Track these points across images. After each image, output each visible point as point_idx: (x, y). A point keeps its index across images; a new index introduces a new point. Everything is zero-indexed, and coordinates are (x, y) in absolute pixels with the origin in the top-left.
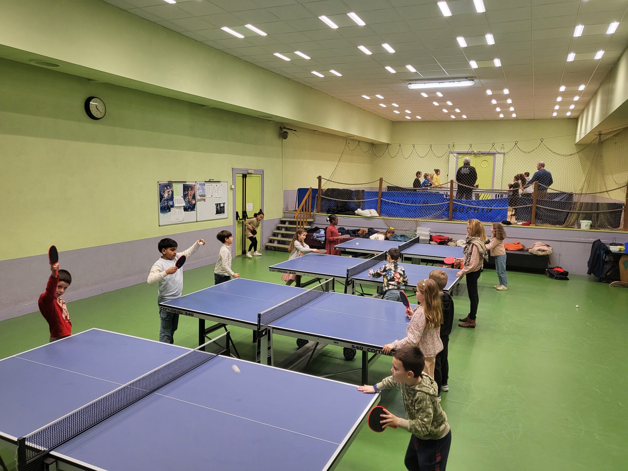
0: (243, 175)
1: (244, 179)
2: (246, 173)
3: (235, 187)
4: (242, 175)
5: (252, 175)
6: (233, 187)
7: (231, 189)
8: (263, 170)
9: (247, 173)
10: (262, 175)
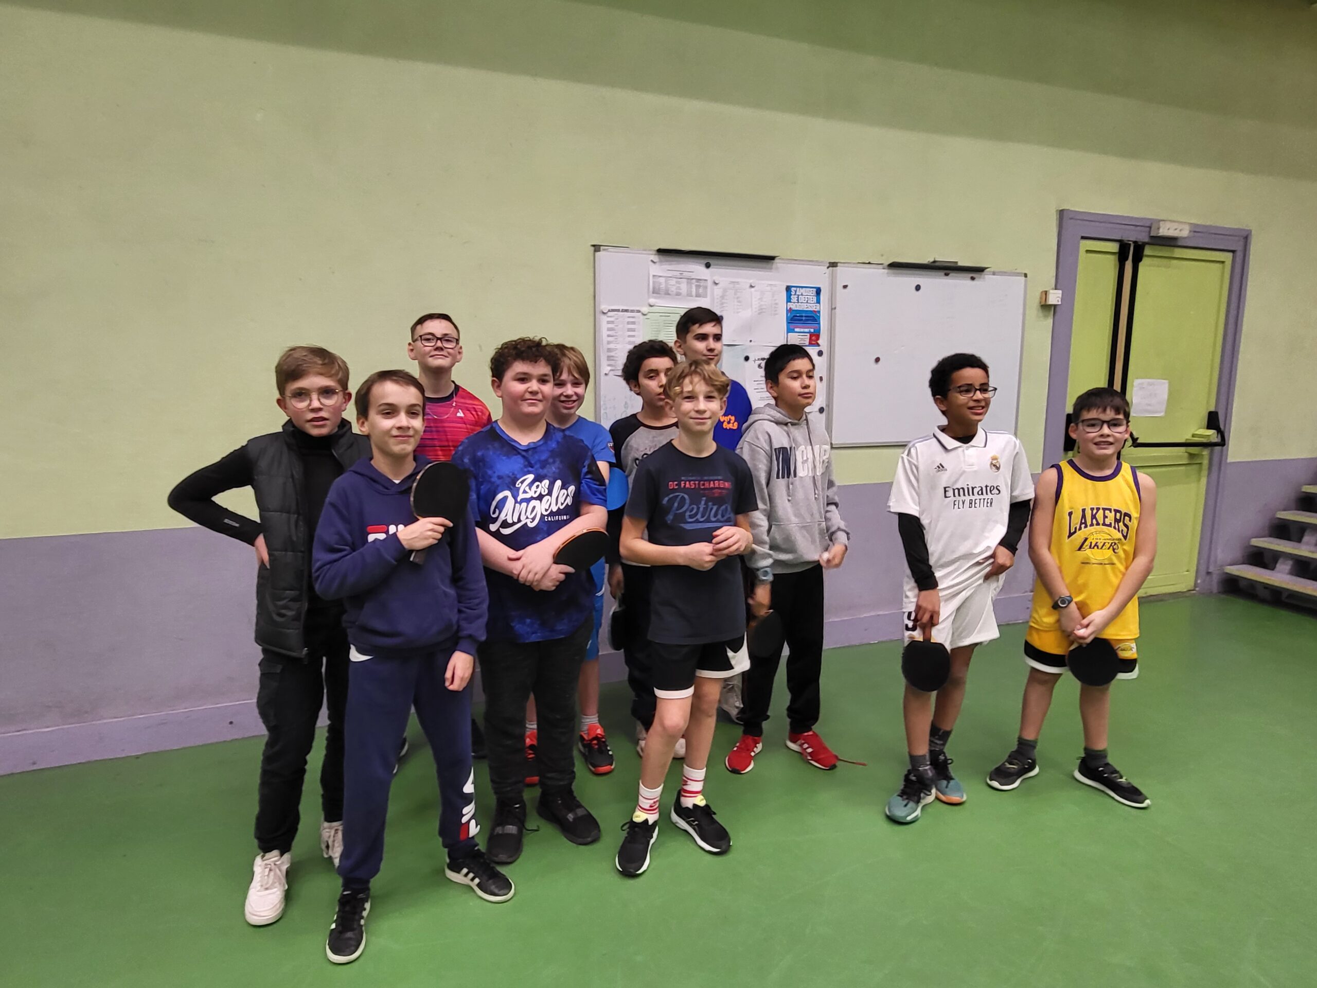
0: (1124, 248)
1: (1129, 265)
2: (1143, 237)
3: (1069, 297)
4: (1114, 247)
5: (1178, 252)
6: (1055, 298)
7: (1046, 307)
8: (1245, 234)
9: (1147, 240)
10: (1239, 254)
